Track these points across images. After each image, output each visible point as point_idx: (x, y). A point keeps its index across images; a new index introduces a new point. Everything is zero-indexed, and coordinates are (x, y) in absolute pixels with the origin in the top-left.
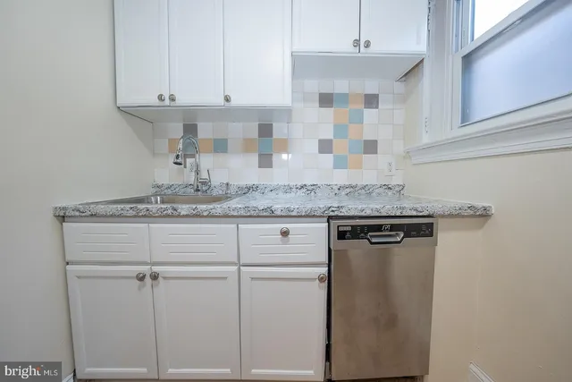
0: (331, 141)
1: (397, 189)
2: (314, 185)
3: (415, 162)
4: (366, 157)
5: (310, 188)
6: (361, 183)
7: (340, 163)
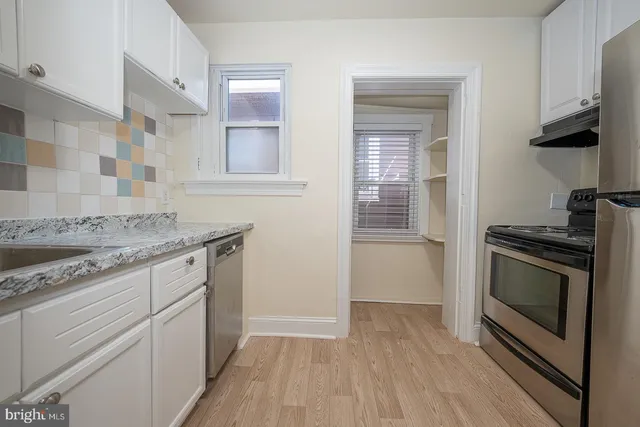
0: (114, 160)
1: (173, 217)
2: (100, 217)
3: (187, 192)
4: (148, 185)
5: (96, 222)
6: (147, 212)
7: (124, 189)
